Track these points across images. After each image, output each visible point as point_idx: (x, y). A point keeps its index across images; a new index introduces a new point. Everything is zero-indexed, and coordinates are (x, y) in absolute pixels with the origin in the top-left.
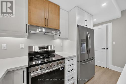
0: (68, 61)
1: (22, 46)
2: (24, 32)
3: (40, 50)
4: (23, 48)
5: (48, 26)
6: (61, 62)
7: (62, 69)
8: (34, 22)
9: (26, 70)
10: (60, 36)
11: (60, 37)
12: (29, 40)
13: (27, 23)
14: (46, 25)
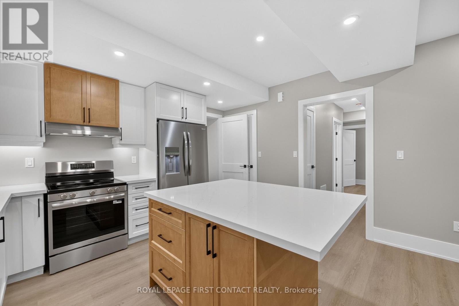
0: (134, 191)
1: (29, 162)
2: (37, 136)
3: (73, 171)
4: (33, 166)
5: (89, 122)
6: (115, 189)
7: (117, 202)
8: (58, 117)
9: (42, 198)
10: (121, 140)
11: (122, 142)
12: (45, 149)
13: (43, 119)
14: (84, 121)
